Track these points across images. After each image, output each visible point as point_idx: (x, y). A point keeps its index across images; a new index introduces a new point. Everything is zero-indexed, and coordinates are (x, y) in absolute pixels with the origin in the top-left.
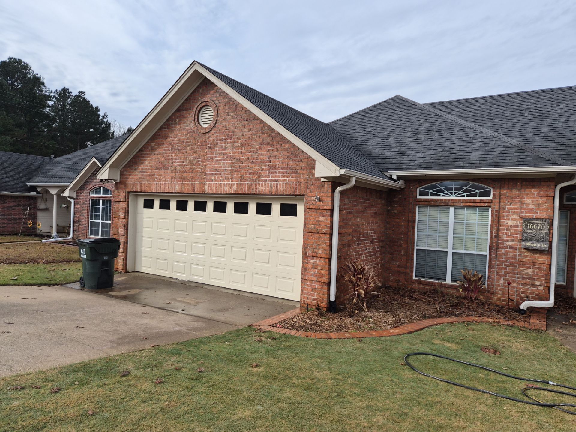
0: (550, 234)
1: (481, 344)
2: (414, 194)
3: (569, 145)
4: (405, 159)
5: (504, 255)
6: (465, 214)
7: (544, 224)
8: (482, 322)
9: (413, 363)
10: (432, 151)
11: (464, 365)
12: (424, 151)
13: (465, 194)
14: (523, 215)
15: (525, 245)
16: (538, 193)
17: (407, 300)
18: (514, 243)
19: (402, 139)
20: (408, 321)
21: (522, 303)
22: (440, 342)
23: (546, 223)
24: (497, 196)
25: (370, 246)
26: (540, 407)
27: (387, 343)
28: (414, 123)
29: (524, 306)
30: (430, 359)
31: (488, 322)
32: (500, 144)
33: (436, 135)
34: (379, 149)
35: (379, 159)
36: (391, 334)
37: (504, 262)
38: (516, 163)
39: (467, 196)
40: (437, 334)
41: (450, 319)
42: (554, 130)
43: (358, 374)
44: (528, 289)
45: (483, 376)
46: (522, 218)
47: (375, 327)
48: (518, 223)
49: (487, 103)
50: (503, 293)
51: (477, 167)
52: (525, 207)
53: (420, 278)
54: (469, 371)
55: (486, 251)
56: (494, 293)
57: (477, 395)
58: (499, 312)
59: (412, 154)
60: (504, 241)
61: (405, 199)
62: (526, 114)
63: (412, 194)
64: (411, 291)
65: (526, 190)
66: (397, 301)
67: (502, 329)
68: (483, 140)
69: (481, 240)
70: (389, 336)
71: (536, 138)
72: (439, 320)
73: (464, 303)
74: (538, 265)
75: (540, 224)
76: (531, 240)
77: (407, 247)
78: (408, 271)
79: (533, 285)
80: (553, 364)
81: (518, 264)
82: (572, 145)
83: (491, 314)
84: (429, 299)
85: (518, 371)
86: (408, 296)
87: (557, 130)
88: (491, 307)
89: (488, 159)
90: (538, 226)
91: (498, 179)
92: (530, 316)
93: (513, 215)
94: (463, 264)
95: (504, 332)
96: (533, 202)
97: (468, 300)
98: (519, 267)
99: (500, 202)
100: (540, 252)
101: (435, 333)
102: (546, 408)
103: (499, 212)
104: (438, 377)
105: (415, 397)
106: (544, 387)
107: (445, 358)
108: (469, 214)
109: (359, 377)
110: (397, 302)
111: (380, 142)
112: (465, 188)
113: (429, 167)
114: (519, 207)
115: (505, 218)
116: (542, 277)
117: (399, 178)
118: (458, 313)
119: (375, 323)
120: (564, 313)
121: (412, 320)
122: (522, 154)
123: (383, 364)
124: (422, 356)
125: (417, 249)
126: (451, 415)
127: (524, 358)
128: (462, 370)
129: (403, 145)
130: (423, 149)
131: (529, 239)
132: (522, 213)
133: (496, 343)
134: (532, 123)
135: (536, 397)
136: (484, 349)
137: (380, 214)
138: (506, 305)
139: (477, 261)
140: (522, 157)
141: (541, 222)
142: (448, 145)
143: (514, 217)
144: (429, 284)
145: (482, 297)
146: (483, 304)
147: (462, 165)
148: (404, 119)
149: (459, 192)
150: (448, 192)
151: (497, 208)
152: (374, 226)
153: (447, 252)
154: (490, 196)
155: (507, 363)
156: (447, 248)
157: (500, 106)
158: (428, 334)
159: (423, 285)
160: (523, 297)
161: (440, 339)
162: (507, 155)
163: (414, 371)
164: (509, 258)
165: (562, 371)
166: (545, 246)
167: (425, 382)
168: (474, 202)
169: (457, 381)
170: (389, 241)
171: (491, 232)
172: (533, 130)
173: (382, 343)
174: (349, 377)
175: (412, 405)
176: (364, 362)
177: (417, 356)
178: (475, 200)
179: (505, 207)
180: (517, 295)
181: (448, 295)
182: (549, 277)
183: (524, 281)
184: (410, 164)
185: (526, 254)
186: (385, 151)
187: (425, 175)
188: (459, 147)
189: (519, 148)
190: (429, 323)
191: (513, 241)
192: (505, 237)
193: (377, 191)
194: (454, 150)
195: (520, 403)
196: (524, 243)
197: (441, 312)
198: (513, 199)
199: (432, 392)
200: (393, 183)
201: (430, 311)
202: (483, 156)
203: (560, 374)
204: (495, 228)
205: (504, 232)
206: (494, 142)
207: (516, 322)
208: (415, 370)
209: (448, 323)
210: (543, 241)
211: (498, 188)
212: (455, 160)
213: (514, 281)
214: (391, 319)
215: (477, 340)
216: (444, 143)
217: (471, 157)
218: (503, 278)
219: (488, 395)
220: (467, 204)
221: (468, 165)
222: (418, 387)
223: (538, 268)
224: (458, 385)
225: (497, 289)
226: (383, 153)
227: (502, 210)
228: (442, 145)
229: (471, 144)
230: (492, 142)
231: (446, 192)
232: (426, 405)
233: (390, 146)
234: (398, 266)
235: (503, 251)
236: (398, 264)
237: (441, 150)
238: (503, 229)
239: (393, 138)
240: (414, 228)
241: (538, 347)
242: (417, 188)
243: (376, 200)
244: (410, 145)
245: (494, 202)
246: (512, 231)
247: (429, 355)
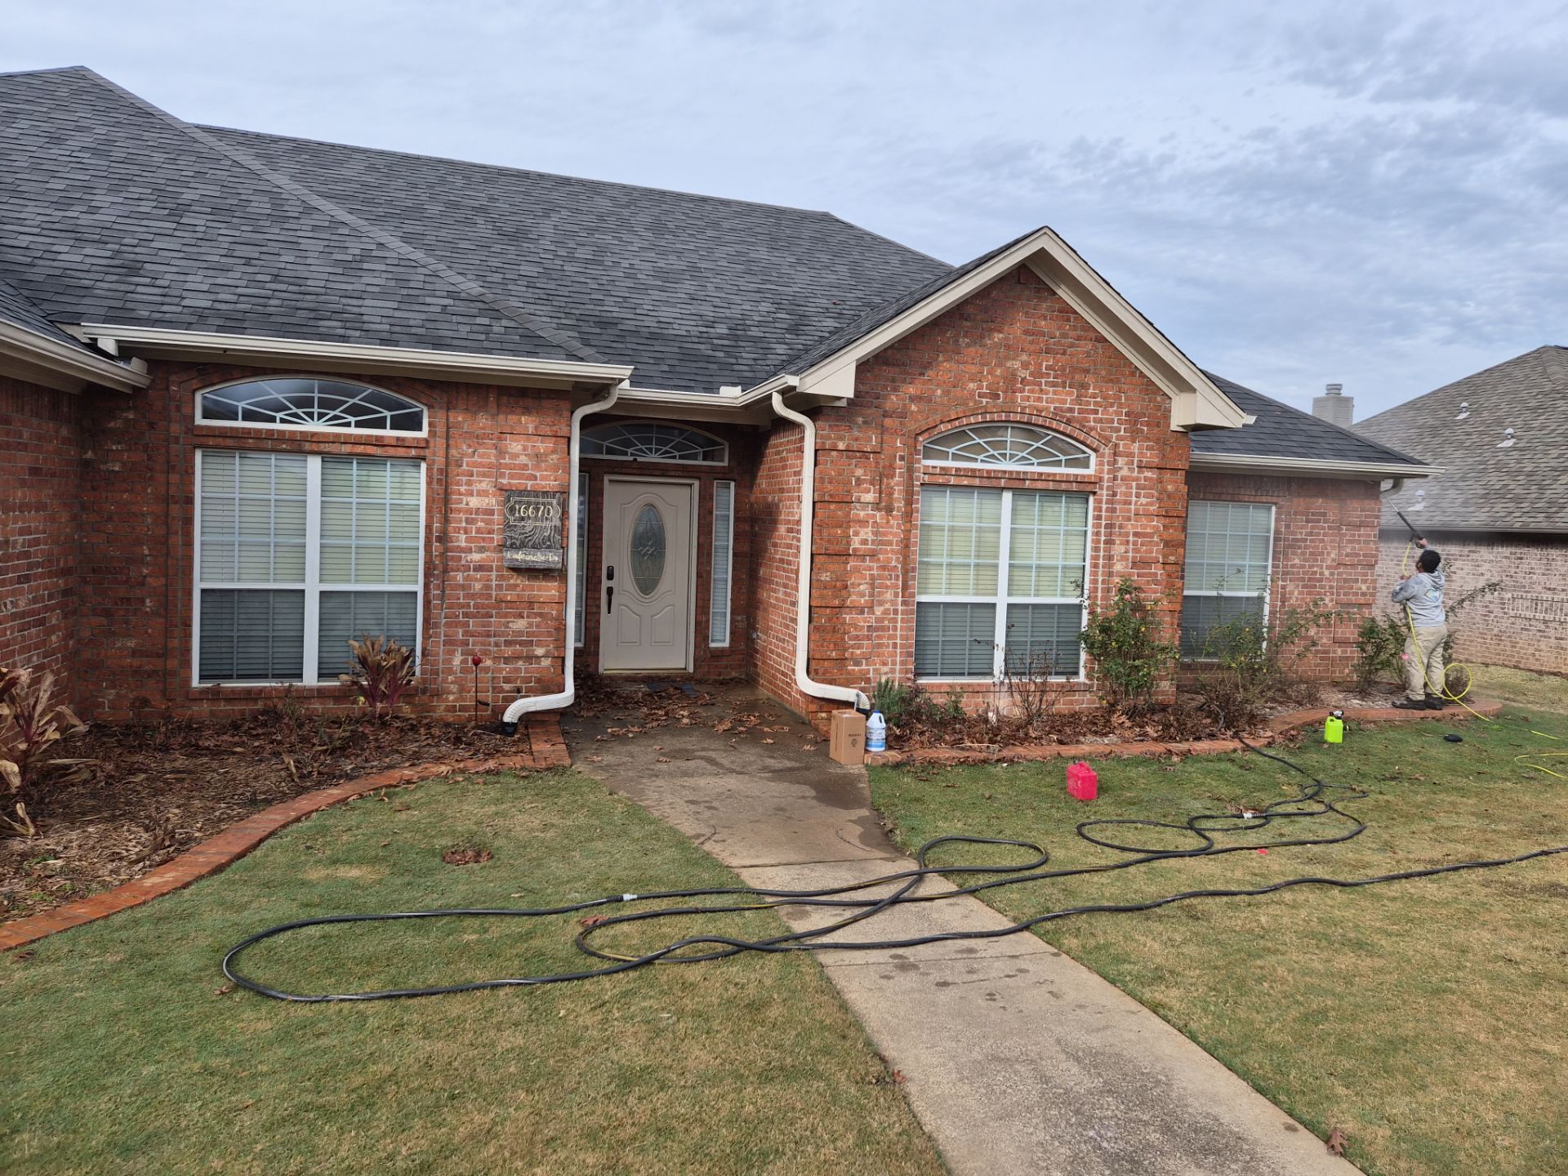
0: (563, 531)
1: (440, 843)
2: (185, 411)
3: (583, 318)
4: (140, 289)
5: (463, 587)
6: (355, 478)
7: (551, 504)
8: (422, 779)
9: (259, 973)
10: (238, 275)
11: (413, 921)
12: (211, 273)
13: (352, 419)
14: (505, 481)
15: (512, 560)
16: (536, 428)
17: (181, 761)
18: (484, 555)
19: (119, 220)
20: (200, 830)
21: (506, 708)
22: (323, 873)
23: (555, 502)
24: (441, 429)
25: (21, 592)
26: (632, 974)
27: (142, 931)
28: (161, 173)
29: (511, 715)
30: (310, 937)
31: (438, 775)
32: (437, 287)
33: (243, 228)
34: (31, 238)
35: (38, 274)
36: (147, 893)
37: (462, 606)
38: (486, 344)
39: (358, 424)
40: (308, 848)
41: (335, 792)
42: (547, 273)
43: (58, 1100)
44: (518, 670)
45: (474, 937)
46: (501, 490)
47: (79, 886)
48: (491, 502)
49: (378, 170)
50: (462, 689)
51: (384, 342)
52: (507, 461)
53: (216, 682)
54: (433, 935)
55: (416, 582)
56: (438, 694)
57: (482, 1004)
58: (457, 741)
59: (168, 276)
60: (462, 550)
61: (152, 426)
62: (480, 221)
63: (178, 408)
64: (190, 727)
65: (509, 417)
66: (145, 772)
67: (477, 787)
68: (390, 268)
69: (400, 551)
70: (144, 903)
71: (510, 287)
72: (304, 803)
73: (364, 736)
74: (539, 608)
75: (543, 504)
76: (522, 546)
77: (166, 585)
78: (172, 663)
79: (530, 658)
80: (612, 846)
81: (494, 608)
82: (588, 318)
83: (440, 752)
84: (256, 744)
85: (549, 891)
86: (182, 747)
87: (554, 277)
88: (436, 731)
89: (412, 323)
90: (537, 510)
91: (441, 382)
92: (528, 735)
93: (481, 482)
94: (352, 622)
95: (484, 794)
96: (524, 450)
97: (373, 725)
98: (498, 615)
99: (448, 446)
100: (544, 575)
101: (302, 847)
102: (644, 971)
103: (445, 472)
104: (355, 989)
105: (308, 1098)
106: (618, 915)
107: (355, 920)
108: (365, 478)
109: (66, 1113)
110: (143, 776)
111: (32, 213)
112: (351, 401)
113: (233, 324)
114: (493, 460)
115: (463, 489)
116: (549, 634)
117: (127, 351)
118: (352, 769)
119: (73, 871)
120: (591, 714)
121: (215, 826)
122: (494, 323)
123: (148, 1016)
124: (281, 939)
125: (203, 591)
126: (437, 1106)
127: (551, 850)
128: (413, 941)
129: (126, 241)
130: (205, 265)
131: (518, 543)
132: (502, 475)
133: (475, 828)
134: (497, 248)
135: (611, 947)
136: (451, 856)
137: (53, 475)
138: (469, 720)
139: (391, 611)
140: (496, 329)
141: (545, 500)
142: (289, 266)
143: (484, 486)
144: (249, 695)
145: (406, 710)
146: (414, 728)
147: (342, 332)
148: (118, 154)
149: (332, 413)
150: (300, 411)
151: (440, 461)
152: (34, 520)
153: (303, 591)
154: (420, 429)
155: (516, 878)
156: (303, 581)
157: (415, 186)
158: (280, 858)
159: (229, 700)
160: (508, 692)
161: (319, 861)
162: (460, 319)
163: (273, 1003)
164: (473, 595)
165: (634, 858)
166: (552, 558)
167: (323, 1025)
168: (379, 442)
169: (414, 983)
170: (94, 571)
171: (429, 527)
172: (501, 265)
173: (124, 935)
174: (16, 1131)
175: (306, 1132)
176: (68, 1037)
177: (266, 942)
178: (382, 437)
179: (462, 460)
180: (494, 688)
181: (311, 720)
182: (562, 633)
183: (508, 651)
184: (165, 308)
185: (512, 582)
186: (55, 248)
187: (225, 350)
188: (326, 276)
189: (486, 307)
190: (275, 821)
191: (481, 550)
192: (462, 540)
193: (37, 390)
194: (309, 282)
195: (587, 982)
196: (508, 555)
197: (302, 777)
198: (478, 438)
199: (356, 1052)
200: (103, 366)
201: (269, 777)
202: (398, 314)
203: (632, 868)
204: (437, 516)
205: (459, 528)
206: (422, 278)
207: (503, 760)
208: (275, 998)
209: (331, 805)
210: (549, 547)
211: (441, 408)
212: (317, 313)
213: (486, 653)
214: (133, 840)
215: (425, 836)
216: (276, 258)
217: (362, 310)
218: (460, 649)
219: (507, 989)
220: (360, 449)
221: (357, 333)
222: (305, 1055)
223: (541, 615)
224: (422, 995)
225: (445, 681)
226: (52, 256)
227: (453, 469)
228: (270, 264)
229: (360, 273)
230: (417, 279)
231: (295, 410)
232: (352, 1108)
233: (78, 237)
234: (134, 653)
235: (460, 577)
236: (131, 644)
237: (268, 278)
238: (458, 520)
239: (85, 209)
240: (189, 521)
241: (569, 813)
242: (194, 392)
243: (35, 421)
244: (153, 244)
245: (431, 445)
246: (480, 524)
247: (301, 925)
